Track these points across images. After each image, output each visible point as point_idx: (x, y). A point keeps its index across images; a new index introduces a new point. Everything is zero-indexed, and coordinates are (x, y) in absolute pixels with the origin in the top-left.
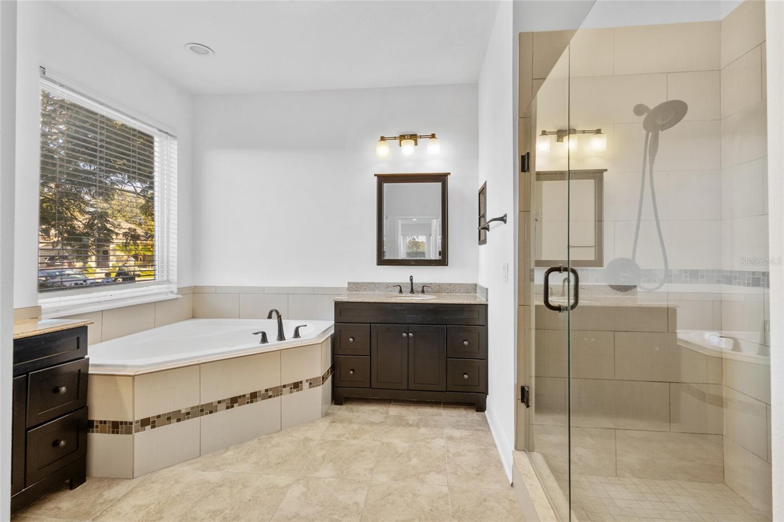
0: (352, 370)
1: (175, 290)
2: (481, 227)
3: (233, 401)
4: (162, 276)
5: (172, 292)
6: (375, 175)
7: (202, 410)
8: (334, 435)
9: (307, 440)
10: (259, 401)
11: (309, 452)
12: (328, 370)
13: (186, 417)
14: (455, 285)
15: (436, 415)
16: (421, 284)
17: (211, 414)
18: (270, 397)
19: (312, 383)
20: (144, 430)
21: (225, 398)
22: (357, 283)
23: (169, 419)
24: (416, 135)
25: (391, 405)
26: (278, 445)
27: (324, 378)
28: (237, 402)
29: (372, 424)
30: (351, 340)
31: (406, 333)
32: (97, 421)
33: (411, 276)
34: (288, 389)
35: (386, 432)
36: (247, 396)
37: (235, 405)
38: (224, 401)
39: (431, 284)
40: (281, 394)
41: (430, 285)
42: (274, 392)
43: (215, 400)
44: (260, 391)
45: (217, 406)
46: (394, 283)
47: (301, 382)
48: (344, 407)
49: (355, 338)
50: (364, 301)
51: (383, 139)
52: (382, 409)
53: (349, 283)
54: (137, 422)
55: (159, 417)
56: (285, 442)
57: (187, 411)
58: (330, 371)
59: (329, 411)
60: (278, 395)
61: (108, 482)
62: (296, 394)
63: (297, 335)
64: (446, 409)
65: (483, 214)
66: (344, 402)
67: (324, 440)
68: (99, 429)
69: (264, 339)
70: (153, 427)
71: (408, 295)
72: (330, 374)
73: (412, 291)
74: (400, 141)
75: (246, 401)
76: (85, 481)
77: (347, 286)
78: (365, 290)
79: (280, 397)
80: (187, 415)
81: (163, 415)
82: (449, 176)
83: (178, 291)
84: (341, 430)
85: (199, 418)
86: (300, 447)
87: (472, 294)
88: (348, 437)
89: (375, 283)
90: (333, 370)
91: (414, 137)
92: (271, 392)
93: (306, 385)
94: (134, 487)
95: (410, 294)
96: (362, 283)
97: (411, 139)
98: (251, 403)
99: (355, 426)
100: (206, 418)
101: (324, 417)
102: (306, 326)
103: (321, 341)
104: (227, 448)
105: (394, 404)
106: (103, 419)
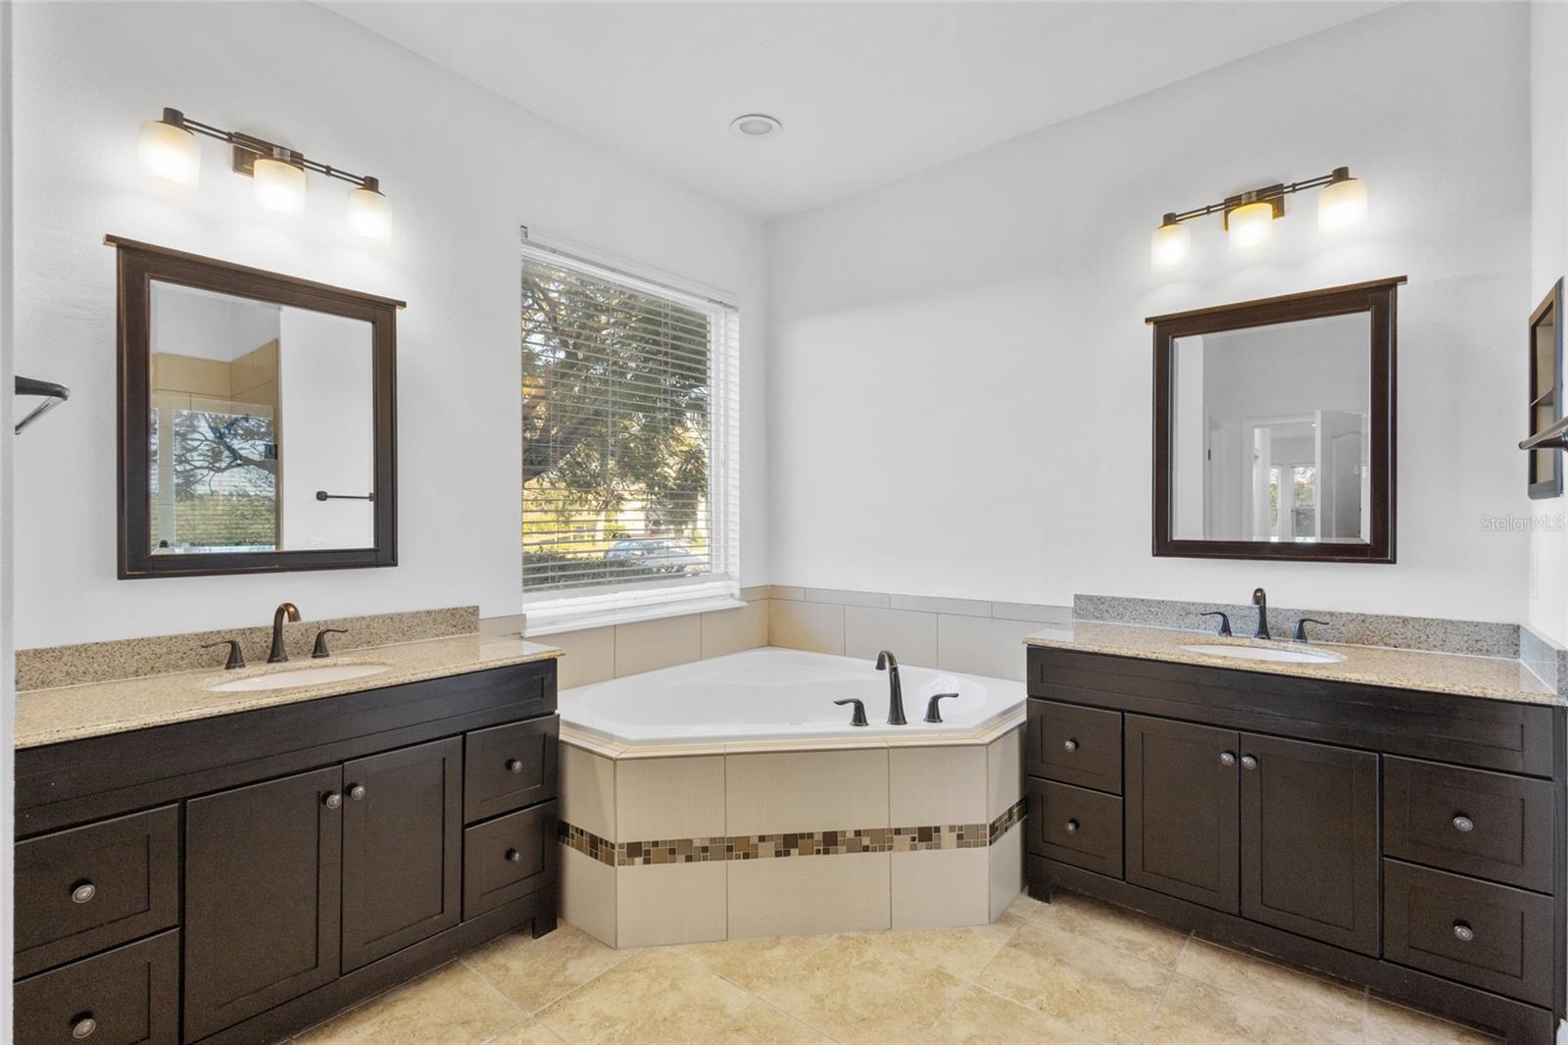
0: (1073, 821)
1: (737, 593)
2: (1539, 438)
3: (789, 844)
4: (718, 566)
5: (732, 595)
6: (1148, 320)
7: (730, 849)
8: (1008, 986)
9: (942, 976)
10: (842, 853)
11: (937, 1014)
12: (1010, 810)
13: (702, 855)
14: (1427, 623)
15: (1341, 1021)
16: (1296, 612)
17: (747, 860)
18: (866, 849)
19: (965, 836)
20: (633, 864)
21: (773, 833)
22: (1099, 598)
23: (672, 852)
24: (1282, 185)
25: (1187, 942)
26: (873, 967)
27: (995, 830)
28: (797, 847)
29: (1119, 984)
30: (1069, 745)
31: (1232, 753)
32: (573, 827)
33: (1260, 590)
34: (906, 839)
35: (1158, 1028)
36: (816, 838)
37: (792, 851)
38: (772, 837)
39: (1331, 614)
40: (890, 848)
41: (1327, 619)
42: (873, 841)
43: (753, 832)
44: (844, 832)
45: (757, 845)
46: (1205, 605)
47: (937, 829)
48: (1052, 909)
49: (1079, 740)
50: (1105, 651)
51: (1170, 219)
52: (1160, 948)
53: (1077, 597)
54: (621, 846)
55: (655, 844)
56: (891, 964)
57: (704, 845)
58: (1015, 810)
59: (1012, 911)
60: (882, 849)
61: (582, 942)
62: (924, 854)
63: (933, 715)
64: (1378, 1010)
65: (1551, 394)
66: (1055, 898)
67: (981, 991)
68: (575, 841)
69: (860, 718)
70: (647, 862)
71: (1247, 642)
72: (1016, 817)
73: (1263, 631)
74: (1227, 213)
75: (815, 848)
76: (554, 927)
77: (1072, 604)
78: (1121, 616)
79: (887, 853)
80: (703, 852)
81: (662, 842)
82: (1400, 288)
83: (741, 594)
84: (1031, 975)
85: (724, 862)
86: (921, 990)
87: (1499, 658)
88: (1045, 1006)
89: (1148, 601)
90: (1026, 813)
91: (1273, 195)
92: (869, 838)
93: (947, 837)
94: (611, 970)
95: (1258, 641)
96: (1113, 598)
97: (1259, 200)
98: (824, 853)
99: (1071, 978)
100: (737, 865)
101: (994, 923)
102: (956, 696)
103: (987, 739)
104: (777, 941)
105: (1197, 942)
106: (580, 827)
